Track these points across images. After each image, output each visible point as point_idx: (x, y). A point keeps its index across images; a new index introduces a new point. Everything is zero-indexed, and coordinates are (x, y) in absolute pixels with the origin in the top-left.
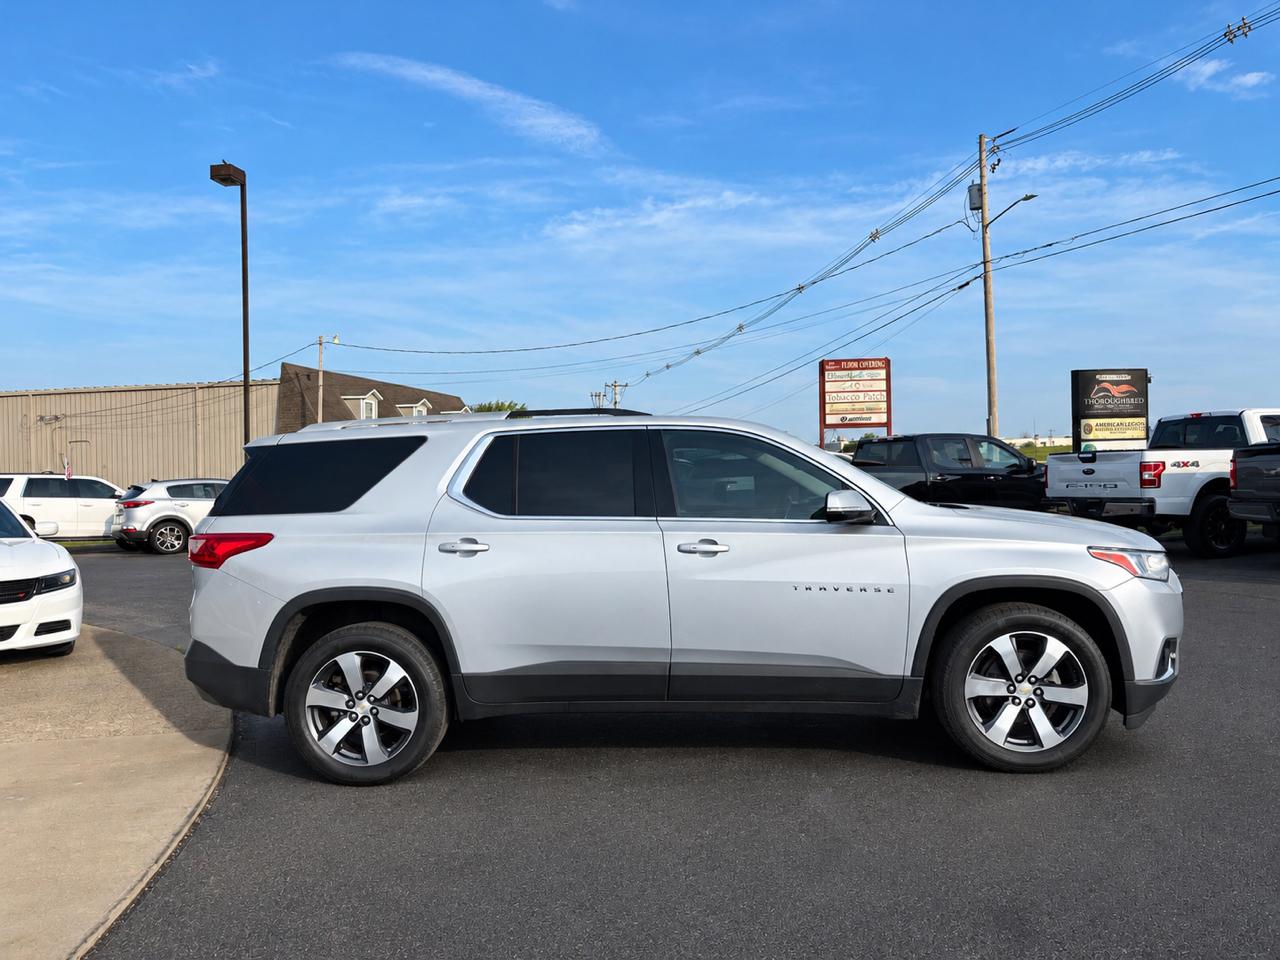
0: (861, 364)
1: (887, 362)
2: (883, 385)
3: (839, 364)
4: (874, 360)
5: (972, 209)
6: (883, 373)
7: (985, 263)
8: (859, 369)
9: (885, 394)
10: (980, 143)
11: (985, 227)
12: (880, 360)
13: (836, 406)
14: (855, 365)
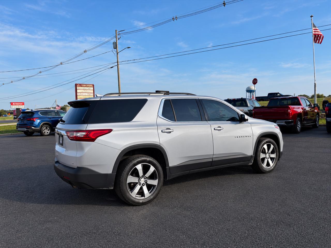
0: (87, 86)
1: (93, 85)
2: (92, 91)
3: (81, 85)
4: (90, 85)
5: (114, 48)
6: (92, 88)
7: (117, 62)
8: (86, 87)
9: (93, 94)
10: (116, 32)
11: (117, 53)
12: (91, 85)
13: (80, 97)
14: (85, 85)
